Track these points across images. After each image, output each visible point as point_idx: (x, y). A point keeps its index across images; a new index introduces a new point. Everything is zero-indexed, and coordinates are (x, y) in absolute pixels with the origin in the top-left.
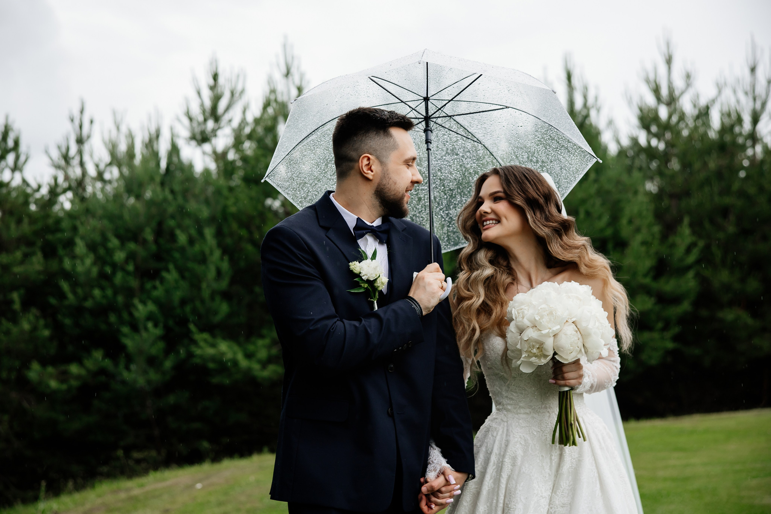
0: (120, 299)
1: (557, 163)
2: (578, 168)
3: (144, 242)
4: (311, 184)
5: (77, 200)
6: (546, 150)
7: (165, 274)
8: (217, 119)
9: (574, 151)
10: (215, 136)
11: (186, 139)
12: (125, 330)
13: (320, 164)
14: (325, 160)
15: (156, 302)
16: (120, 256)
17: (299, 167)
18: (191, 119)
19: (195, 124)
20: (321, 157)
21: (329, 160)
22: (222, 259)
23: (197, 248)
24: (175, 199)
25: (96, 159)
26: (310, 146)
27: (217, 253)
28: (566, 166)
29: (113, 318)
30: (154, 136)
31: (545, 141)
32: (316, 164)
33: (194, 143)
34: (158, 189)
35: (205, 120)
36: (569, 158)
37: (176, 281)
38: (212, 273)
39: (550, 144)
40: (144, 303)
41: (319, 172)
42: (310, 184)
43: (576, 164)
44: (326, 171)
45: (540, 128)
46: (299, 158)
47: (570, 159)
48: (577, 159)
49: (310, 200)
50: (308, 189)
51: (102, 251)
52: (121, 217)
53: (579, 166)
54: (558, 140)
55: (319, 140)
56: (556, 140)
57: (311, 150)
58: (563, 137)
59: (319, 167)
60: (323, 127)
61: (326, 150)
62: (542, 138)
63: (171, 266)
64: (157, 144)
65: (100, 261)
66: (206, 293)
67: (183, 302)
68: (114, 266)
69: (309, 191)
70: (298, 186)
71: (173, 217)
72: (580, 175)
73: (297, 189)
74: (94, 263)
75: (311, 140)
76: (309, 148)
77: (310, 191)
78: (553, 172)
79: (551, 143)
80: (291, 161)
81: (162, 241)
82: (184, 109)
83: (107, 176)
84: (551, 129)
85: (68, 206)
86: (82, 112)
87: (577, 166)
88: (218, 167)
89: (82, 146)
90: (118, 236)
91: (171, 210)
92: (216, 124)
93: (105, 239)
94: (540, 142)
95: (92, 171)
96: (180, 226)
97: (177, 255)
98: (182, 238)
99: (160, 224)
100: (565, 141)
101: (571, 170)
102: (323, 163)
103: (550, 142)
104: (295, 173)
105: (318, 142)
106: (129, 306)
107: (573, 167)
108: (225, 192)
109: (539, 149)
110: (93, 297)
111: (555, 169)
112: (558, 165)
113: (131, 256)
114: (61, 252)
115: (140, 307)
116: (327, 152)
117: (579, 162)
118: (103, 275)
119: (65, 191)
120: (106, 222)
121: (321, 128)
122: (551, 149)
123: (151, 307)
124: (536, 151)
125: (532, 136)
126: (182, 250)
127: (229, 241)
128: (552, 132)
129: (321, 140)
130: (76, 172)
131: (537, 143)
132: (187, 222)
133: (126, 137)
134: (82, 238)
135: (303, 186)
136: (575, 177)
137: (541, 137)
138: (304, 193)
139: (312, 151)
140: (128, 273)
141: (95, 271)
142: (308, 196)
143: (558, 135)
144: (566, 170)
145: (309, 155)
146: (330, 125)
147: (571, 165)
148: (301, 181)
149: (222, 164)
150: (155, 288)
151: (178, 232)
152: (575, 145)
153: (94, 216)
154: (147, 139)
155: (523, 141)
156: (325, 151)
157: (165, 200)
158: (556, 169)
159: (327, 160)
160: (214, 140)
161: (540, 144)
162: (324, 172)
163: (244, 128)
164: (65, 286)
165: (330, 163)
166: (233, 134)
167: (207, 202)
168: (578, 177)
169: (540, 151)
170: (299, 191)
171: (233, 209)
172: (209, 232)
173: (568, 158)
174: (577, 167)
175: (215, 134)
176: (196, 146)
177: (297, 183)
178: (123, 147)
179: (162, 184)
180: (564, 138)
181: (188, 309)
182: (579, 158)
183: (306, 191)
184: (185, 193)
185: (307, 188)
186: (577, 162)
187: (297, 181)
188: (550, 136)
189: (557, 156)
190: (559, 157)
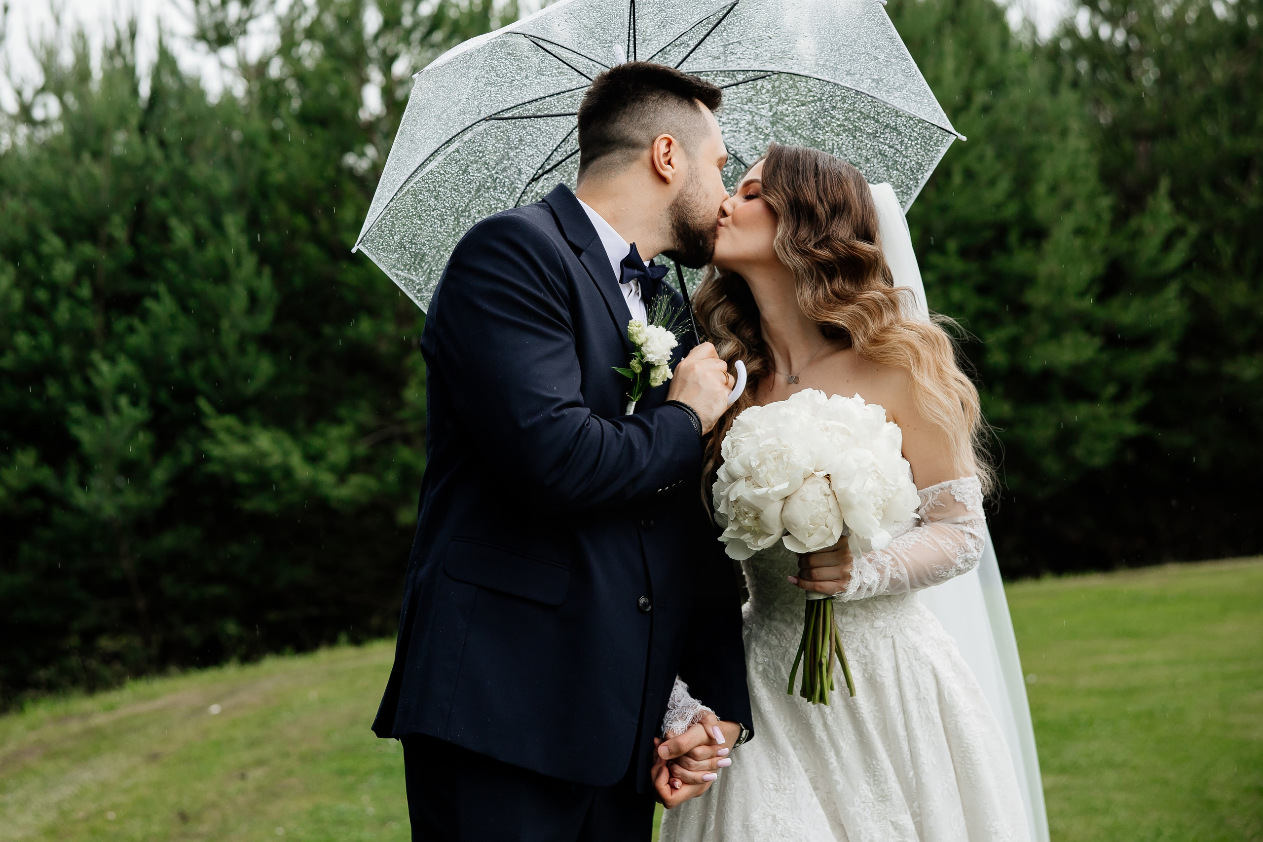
1: (879, 160)
2: (920, 161)
4: (433, 257)
6: (856, 140)
9: (910, 130)
13: (445, 217)
14: (454, 210)
17: (413, 223)
20: (446, 204)
21: (460, 209)
26: (427, 183)
28: (896, 162)
31: (852, 124)
32: (440, 218)
36: (901, 146)
39: (862, 127)
41: (445, 234)
42: (431, 257)
43: (916, 155)
44: (457, 231)
45: (840, 101)
46: (412, 206)
47: (903, 147)
48: (917, 144)
50: (429, 266)
53: (923, 156)
54: (876, 117)
55: (442, 172)
56: (874, 118)
57: (430, 190)
58: (886, 108)
59: (444, 223)
60: (448, 147)
61: (455, 190)
62: (846, 119)
70: (413, 259)
72: (925, 174)
73: (411, 267)
75: (428, 170)
76: (426, 187)
77: (433, 269)
78: (873, 179)
79: (864, 125)
80: (400, 212)
84: (860, 99)
87: (919, 157)
94: (842, 128)
100: (890, 116)
101: (907, 167)
102: (450, 217)
103: (861, 124)
104: (407, 235)
105: (441, 174)
107: (911, 161)
109: (841, 142)
111: (875, 173)
112: (882, 165)
116: (456, 194)
117: (921, 149)
121: (444, 148)
122: (865, 136)
124: (835, 147)
125: (825, 120)
128: (863, 104)
129: (445, 171)
131: (836, 131)
135: (421, 260)
136: (917, 180)
137: (844, 118)
138: (424, 274)
139: (432, 192)
143: (875, 107)
144: (897, 169)
145: (427, 201)
146: (459, 142)
147: (907, 157)
148: (417, 251)
152: (911, 119)
155: (808, 133)
156: (453, 192)
158: (877, 172)
159: (457, 210)
161: (841, 132)
162: (453, 233)
165: (463, 216)
168: (922, 177)
169: (842, 144)
170: (416, 270)
173: (899, 147)
174: (918, 159)
177: (410, 255)
180: (887, 111)
182: (921, 143)
183: (427, 269)
185: (428, 264)
186: (917, 149)
187: (411, 250)
188: (860, 112)
189: (877, 147)
190: (881, 148)
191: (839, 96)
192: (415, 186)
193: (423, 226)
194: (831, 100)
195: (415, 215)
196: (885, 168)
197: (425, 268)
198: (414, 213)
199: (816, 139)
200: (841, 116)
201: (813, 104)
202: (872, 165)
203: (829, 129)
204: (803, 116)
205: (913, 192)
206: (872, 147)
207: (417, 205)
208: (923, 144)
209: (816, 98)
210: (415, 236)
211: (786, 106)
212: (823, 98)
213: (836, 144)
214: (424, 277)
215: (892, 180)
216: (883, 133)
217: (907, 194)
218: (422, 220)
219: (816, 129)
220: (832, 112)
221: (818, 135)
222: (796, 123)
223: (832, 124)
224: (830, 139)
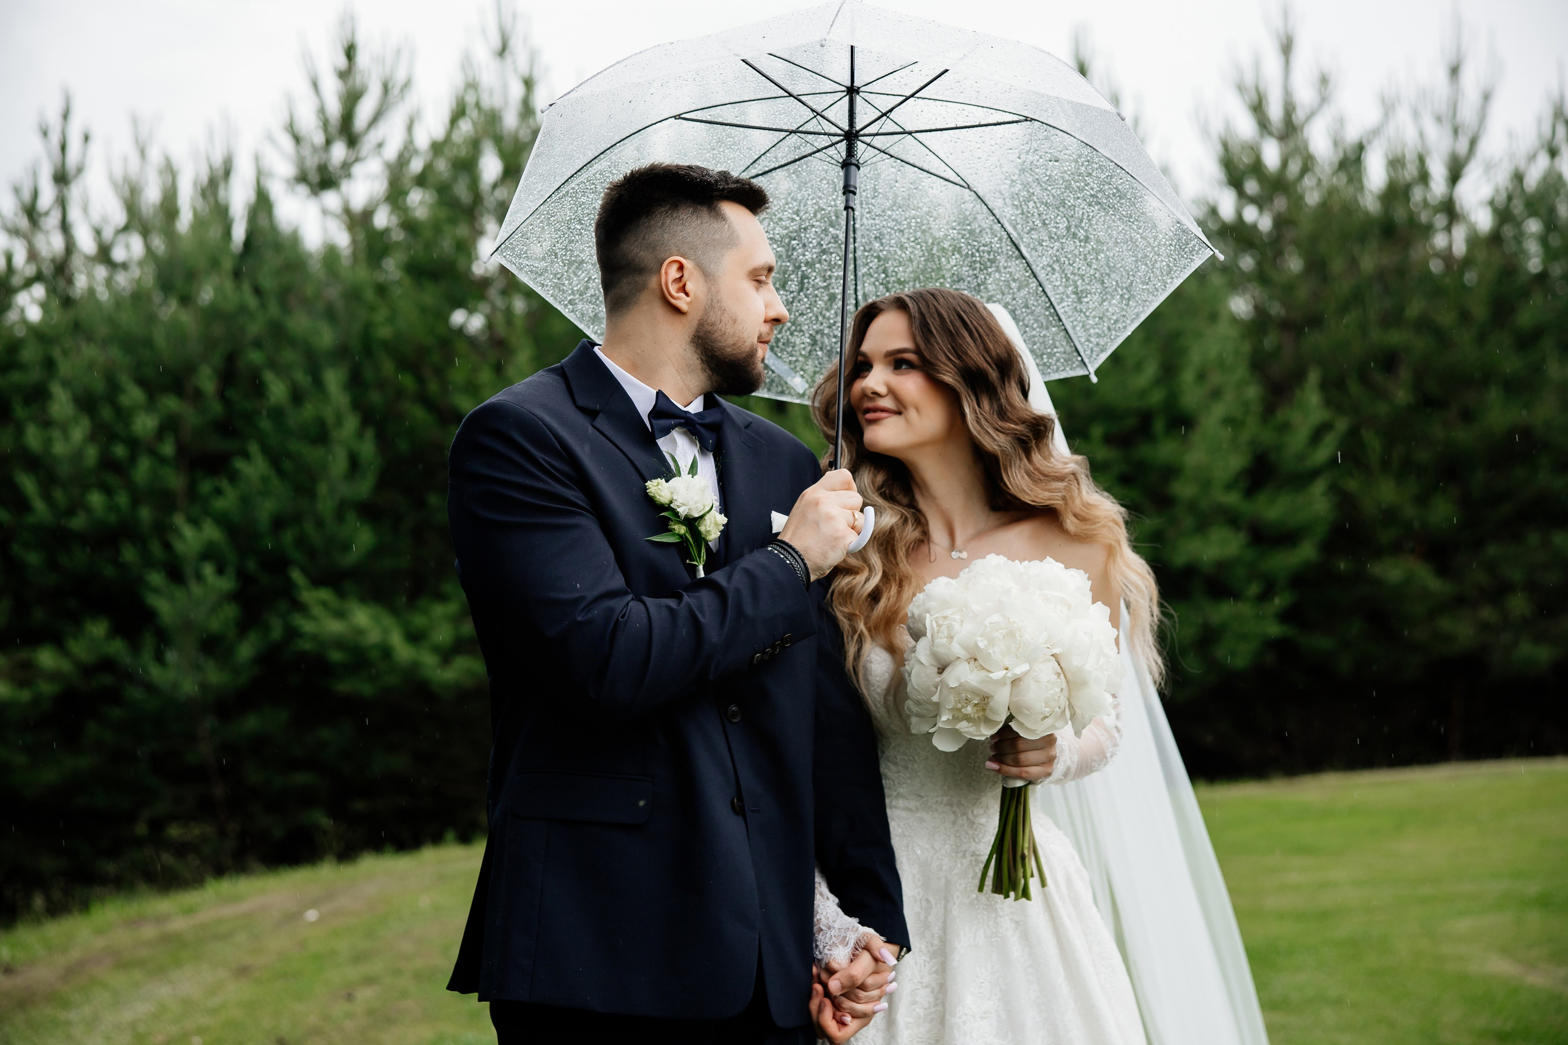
0: (145, 514)
1: (1129, 248)
2: (1171, 265)
3: (198, 395)
5: (56, 303)
6: (1108, 218)
7: (240, 464)
8: (352, 140)
9: (1165, 226)
10: (349, 176)
11: (288, 181)
12: (156, 578)
15: (223, 521)
16: (145, 424)
17: (570, 228)
18: (297, 139)
19: (307, 152)
22: (361, 436)
23: (309, 411)
24: (263, 306)
25: (96, 217)
26: (593, 184)
27: (351, 423)
28: (1146, 256)
29: (129, 554)
30: (221, 172)
31: (1107, 199)
33: (303, 190)
34: (229, 285)
35: (328, 142)
36: (1155, 241)
37: (264, 480)
38: (339, 464)
39: (1116, 206)
40: (195, 522)
43: (1169, 256)
45: (1097, 169)
46: (569, 209)
47: (1156, 243)
48: (1171, 245)
49: (592, 296)
50: (588, 274)
51: (106, 413)
52: (148, 342)
53: (1175, 260)
55: (614, 171)
56: (1130, 200)
58: (1144, 194)
62: (1101, 191)
63: (254, 448)
64: (226, 189)
65: (102, 433)
66: (326, 505)
67: (279, 523)
68: (134, 444)
69: (590, 278)
70: (566, 268)
71: (258, 344)
72: (1175, 280)
73: (562, 275)
74: (92, 438)
75: (596, 171)
76: (591, 189)
78: (1120, 265)
79: (1119, 204)
80: (552, 216)
81: (233, 394)
82: (284, 118)
83: (119, 254)
84: (1119, 174)
85: (34, 314)
86: (66, 116)
87: (1171, 259)
88: (354, 242)
89: (65, 190)
90: (142, 382)
91: (254, 328)
92: (351, 151)
93: (114, 387)
94: (1095, 200)
95: (86, 243)
96: (273, 365)
97: (265, 424)
98: (277, 390)
99: (231, 359)
100: (1147, 203)
101: (1158, 266)
103: (1115, 202)
104: (560, 242)
106: (163, 530)
107: (1162, 261)
108: (370, 295)
109: (1091, 214)
110: (88, 510)
111: (1123, 260)
112: (1131, 253)
113: (169, 425)
114: (20, 411)
115: (188, 532)
117: (1174, 251)
118: (108, 463)
119: (28, 283)
120: (115, 353)
121: (620, 146)
122: (1118, 216)
123: (211, 532)
124: (1085, 217)
125: (1078, 184)
126: (277, 414)
127: (375, 397)
128: (1121, 181)
130: (52, 243)
131: (1088, 200)
132: (289, 356)
133: (161, 172)
134: (66, 384)
135: (577, 268)
136: (1165, 284)
137: (1098, 189)
138: (579, 283)
140: (162, 460)
141: (92, 454)
142: (587, 288)
143: (1133, 188)
144: (1146, 264)
145: (592, 204)
146: (639, 140)
147: (1159, 255)
148: (573, 259)
149: (361, 237)
150: (218, 492)
151: (269, 377)
153: (90, 338)
154: (204, 179)
155: (1058, 193)
157: (243, 309)
158: (1125, 259)
160: (345, 186)
161: (1094, 203)
163: (408, 161)
164: (28, 484)
166: (387, 173)
167: (330, 314)
168: (1171, 282)
169: (1093, 217)
170: (568, 278)
171: (384, 332)
172: (334, 379)
173: (1152, 241)
174: (1170, 261)
175: (347, 173)
176: (308, 197)
177: (563, 262)
178: (152, 195)
179: (237, 274)
180: (1145, 197)
181: (288, 537)
182: (1175, 245)
183: (585, 278)
184: (285, 295)
185: (586, 272)
186: (1171, 250)
187: (564, 258)
188: (1116, 188)
189: (1128, 232)
190: (1132, 235)
191: (1096, 164)
192: (577, 188)
193: (583, 231)
194: (1088, 165)
195: (574, 219)
196: (1134, 259)
197: (582, 277)
198: (573, 217)
199: (1066, 202)
200: (1095, 186)
201: (1067, 163)
202: (1121, 250)
203: (1082, 196)
204: (1055, 172)
205: (1159, 294)
206: (1123, 231)
207: (577, 208)
208: (1177, 247)
209: (1072, 158)
210: (571, 242)
211: (1038, 157)
212: (1079, 160)
213: (1086, 215)
214: (579, 286)
215: (1140, 274)
216: (1137, 220)
217: (1153, 295)
218: (582, 224)
219: (1068, 191)
220: (1087, 178)
221: (1069, 198)
222: (1047, 178)
223: (1085, 191)
224: (1081, 207)
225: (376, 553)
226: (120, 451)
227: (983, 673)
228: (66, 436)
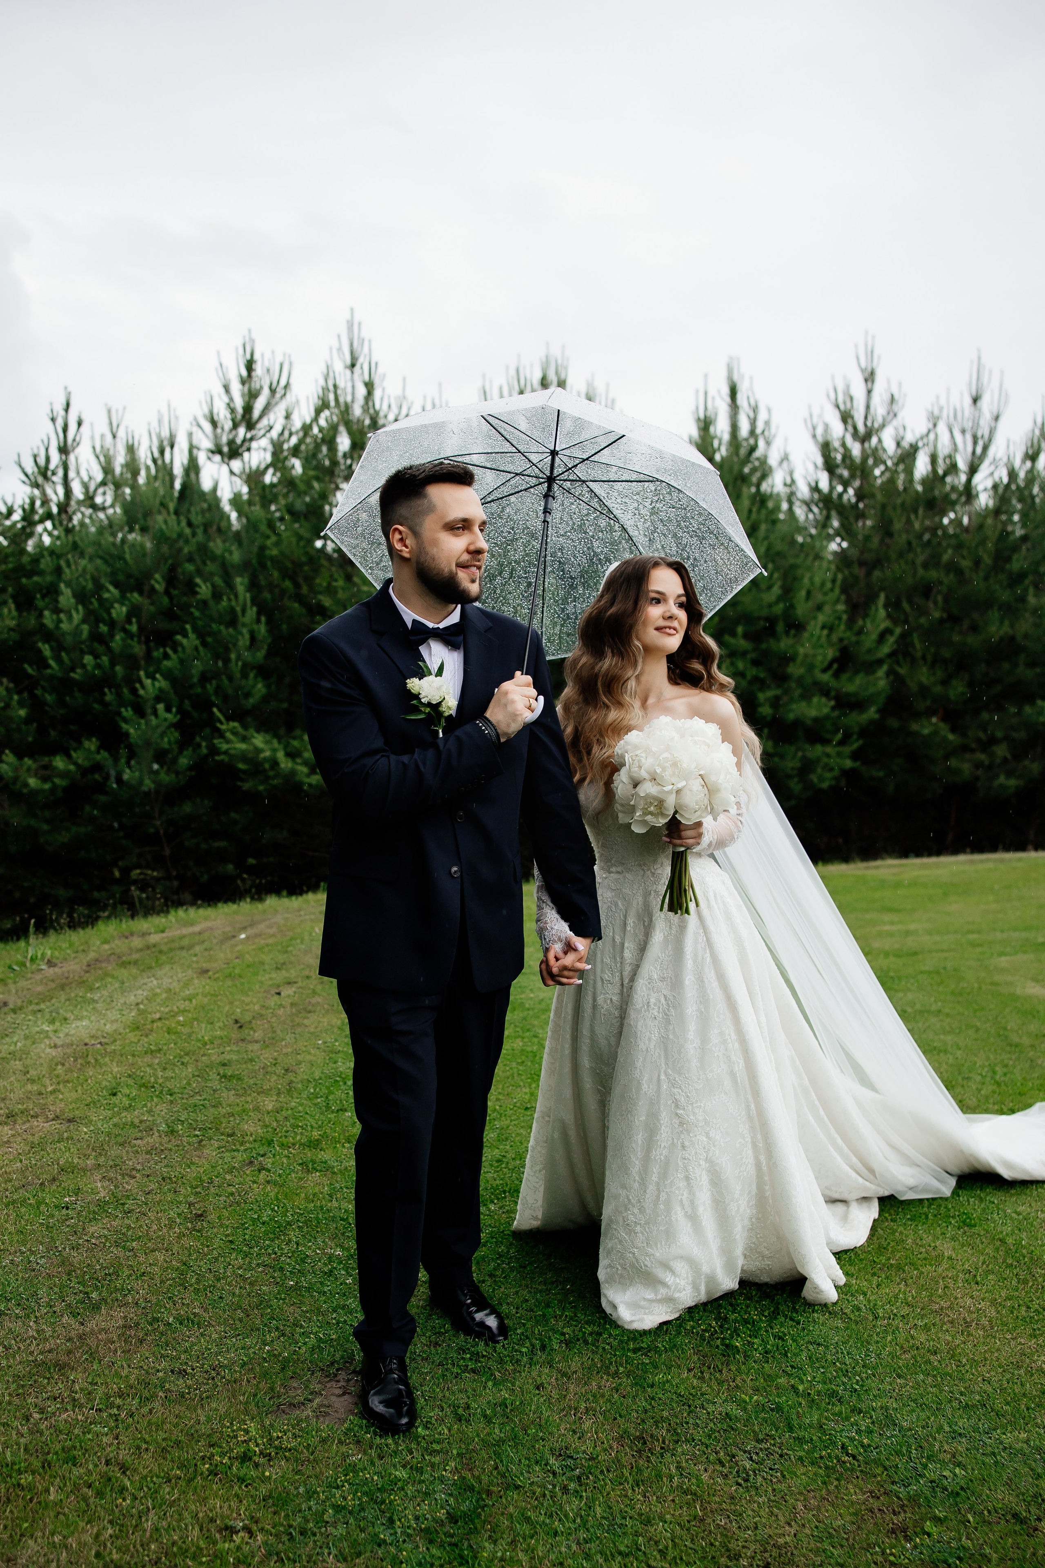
0: (119, 670)
3: (153, 593)
5: (59, 533)
7: (180, 638)
8: (251, 425)
11: (206, 451)
12: (127, 713)
15: (168, 675)
16: (119, 611)
18: (214, 424)
19: (220, 432)
22: (258, 621)
23: (225, 603)
24: (194, 533)
25: (84, 476)
27: (252, 612)
29: (109, 697)
33: (217, 458)
34: (173, 519)
35: (235, 426)
37: (195, 648)
38: (244, 641)
40: (152, 676)
51: (95, 604)
52: (121, 559)
63: (188, 628)
64: (171, 456)
65: (93, 617)
66: (236, 667)
67: (204, 678)
68: (112, 624)
71: (190, 560)
74: (84, 621)
81: (175, 592)
82: (206, 410)
83: (99, 500)
85: (47, 540)
86: (66, 409)
89: (66, 457)
90: (116, 583)
91: (188, 549)
92: (250, 433)
93: (99, 588)
95: (79, 493)
96: (199, 572)
97: (196, 612)
98: (204, 590)
99: (173, 569)
106: (132, 682)
110: (84, 666)
113: (134, 612)
114: (40, 603)
115: (148, 682)
118: (96, 637)
119: (43, 520)
120: (99, 564)
123: (162, 683)
126: (204, 606)
127: (266, 595)
130: (58, 492)
132: (210, 566)
133: (126, 448)
134: (68, 584)
140: (131, 636)
141: (85, 630)
149: (256, 490)
150: (166, 656)
151: (198, 581)
153: (83, 554)
154: (156, 448)
157: (181, 536)
160: (247, 455)
163: (287, 439)
164: (45, 648)
166: (271, 447)
167: (238, 541)
172: (240, 583)
175: (247, 447)
178: (120, 461)
179: (177, 512)
181: (210, 688)
184: (208, 527)
225: (266, 699)
226: (104, 628)
227: (659, 788)
228: (70, 618)
